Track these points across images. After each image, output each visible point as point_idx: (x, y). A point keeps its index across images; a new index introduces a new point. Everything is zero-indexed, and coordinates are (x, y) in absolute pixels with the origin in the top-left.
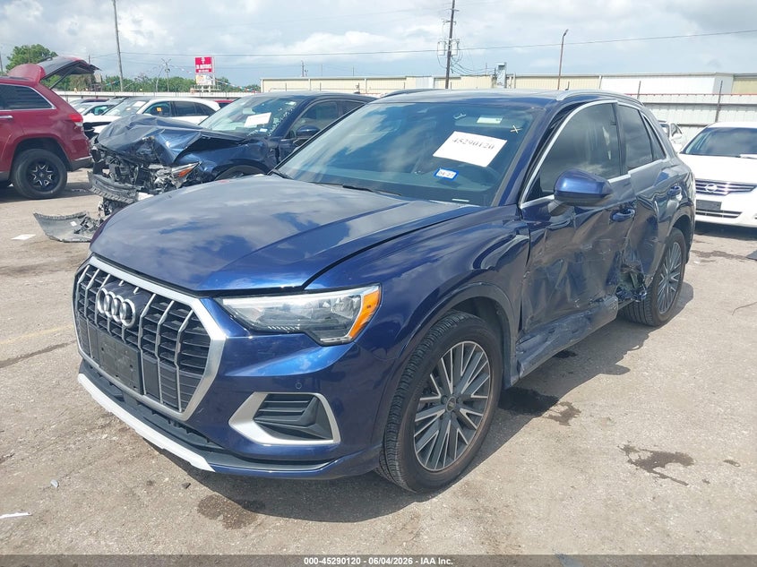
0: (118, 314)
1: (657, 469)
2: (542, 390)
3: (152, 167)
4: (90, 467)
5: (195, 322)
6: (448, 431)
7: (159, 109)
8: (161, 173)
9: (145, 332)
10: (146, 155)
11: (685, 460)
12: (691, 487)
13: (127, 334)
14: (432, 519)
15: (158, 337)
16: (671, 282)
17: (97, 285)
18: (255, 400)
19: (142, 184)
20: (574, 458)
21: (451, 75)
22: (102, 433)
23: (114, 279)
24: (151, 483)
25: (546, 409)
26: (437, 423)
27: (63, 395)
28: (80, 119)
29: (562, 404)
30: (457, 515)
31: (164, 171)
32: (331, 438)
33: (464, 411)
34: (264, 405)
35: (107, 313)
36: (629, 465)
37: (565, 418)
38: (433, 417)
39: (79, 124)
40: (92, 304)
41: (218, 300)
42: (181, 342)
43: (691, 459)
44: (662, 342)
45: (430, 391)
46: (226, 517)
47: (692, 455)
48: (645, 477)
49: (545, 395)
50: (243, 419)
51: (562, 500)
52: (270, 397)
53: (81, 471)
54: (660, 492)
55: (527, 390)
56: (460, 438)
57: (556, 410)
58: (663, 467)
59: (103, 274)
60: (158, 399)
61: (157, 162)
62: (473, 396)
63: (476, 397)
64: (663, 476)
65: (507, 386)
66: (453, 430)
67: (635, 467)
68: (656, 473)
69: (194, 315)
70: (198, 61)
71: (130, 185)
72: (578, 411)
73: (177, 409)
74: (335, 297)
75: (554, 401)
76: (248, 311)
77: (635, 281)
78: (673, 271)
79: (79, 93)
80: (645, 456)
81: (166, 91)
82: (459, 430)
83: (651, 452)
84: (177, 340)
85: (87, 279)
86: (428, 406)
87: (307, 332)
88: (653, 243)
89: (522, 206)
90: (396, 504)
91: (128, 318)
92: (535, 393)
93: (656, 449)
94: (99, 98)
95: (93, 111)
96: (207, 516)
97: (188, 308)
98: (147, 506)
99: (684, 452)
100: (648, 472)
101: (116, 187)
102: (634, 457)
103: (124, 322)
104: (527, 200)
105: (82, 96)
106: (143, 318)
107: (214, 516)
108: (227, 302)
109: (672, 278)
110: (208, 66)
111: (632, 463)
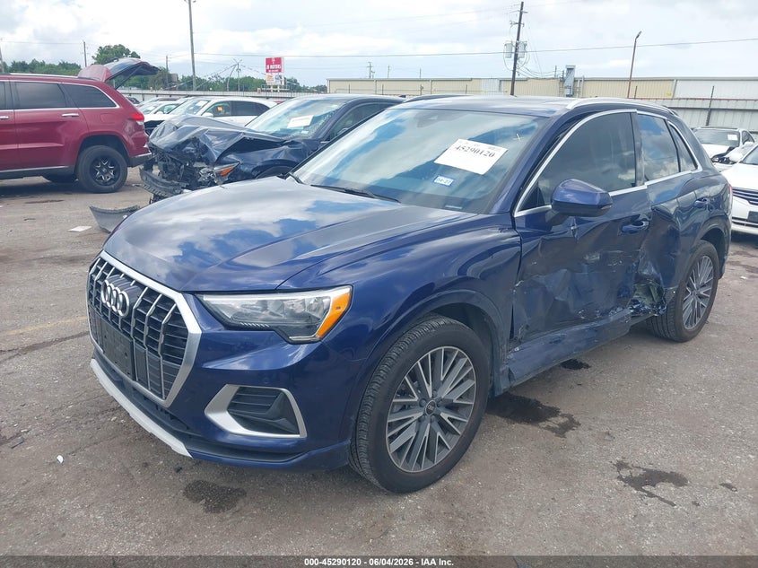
0: (116, 306)
1: (647, 488)
2: (545, 399)
3: (197, 165)
4: (96, 446)
5: (177, 316)
6: (427, 434)
7: (220, 109)
8: (204, 170)
9: (137, 323)
10: (191, 154)
11: (678, 480)
12: (678, 509)
13: (124, 324)
14: (403, 519)
15: (146, 329)
16: (701, 297)
17: (103, 277)
18: (228, 392)
19: (187, 181)
20: (561, 471)
21: (517, 76)
22: (113, 415)
23: (118, 272)
24: (146, 465)
25: (545, 419)
26: (414, 425)
27: (85, 378)
28: (142, 119)
29: (563, 416)
30: (429, 517)
31: (206, 169)
32: (299, 433)
33: (445, 416)
34: (236, 397)
35: (108, 303)
36: (617, 482)
37: (562, 430)
38: (410, 419)
39: (139, 123)
40: (99, 295)
41: (198, 296)
42: (164, 333)
43: (685, 480)
44: (685, 358)
45: (405, 393)
46: (207, 501)
47: (689, 475)
48: (632, 494)
49: (548, 405)
50: (218, 410)
51: (539, 510)
52: (241, 390)
53: (87, 449)
54: (643, 510)
55: (530, 400)
56: (440, 441)
57: (555, 422)
58: (654, 486)
59: (109, 267)
60: (146, 386)
61: (201, 160)
62: (455, 401)
63: (458, 402)
64: (651, 495)
65: (497, 394)
66: (432, 433)
67: (623, 484)
68: (644, 491)
69: (177, 308)
70: (269, 61)
71: (176, 182)
72: (579, 424)
73: (161, 396)
74: (310, 297)
75: (554, 412)
76: (224, 307)
77: (655, 294)
78: (704, 286)
79: (154, 92)
80: (638, 473)
81: (237, 90)
82: (439, 434)
83: (644, 470)
84: (161, 331)
85: (97, 270)
86: (404, 407)
87: (277, 330)
88: (675, 257)
89: (517, 214)
90: (371, 503)
91: (123, 309)
92: (538, 403)
93: (651, 467)
94: (173, 97)
95: (162, 110)
96: (191, 499)
97: (172, 302)
98: (139, 486)
99: (680, 471)
100: (636, 489)
101: (164, 184)
102: (625, 473)
103: (120, 312)
104: (522, 209)
105: (157, 95)
106: (136, 309)
107: (197, 500)
108: (206, 298)
109: (702, 293)
110: (278, 66)
111: (623, 480)
